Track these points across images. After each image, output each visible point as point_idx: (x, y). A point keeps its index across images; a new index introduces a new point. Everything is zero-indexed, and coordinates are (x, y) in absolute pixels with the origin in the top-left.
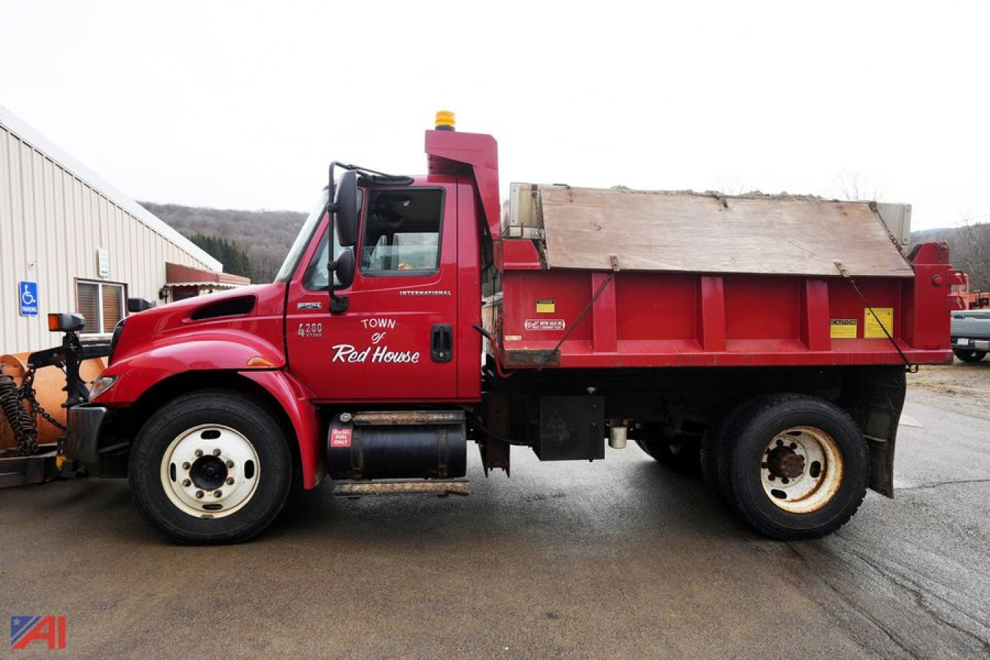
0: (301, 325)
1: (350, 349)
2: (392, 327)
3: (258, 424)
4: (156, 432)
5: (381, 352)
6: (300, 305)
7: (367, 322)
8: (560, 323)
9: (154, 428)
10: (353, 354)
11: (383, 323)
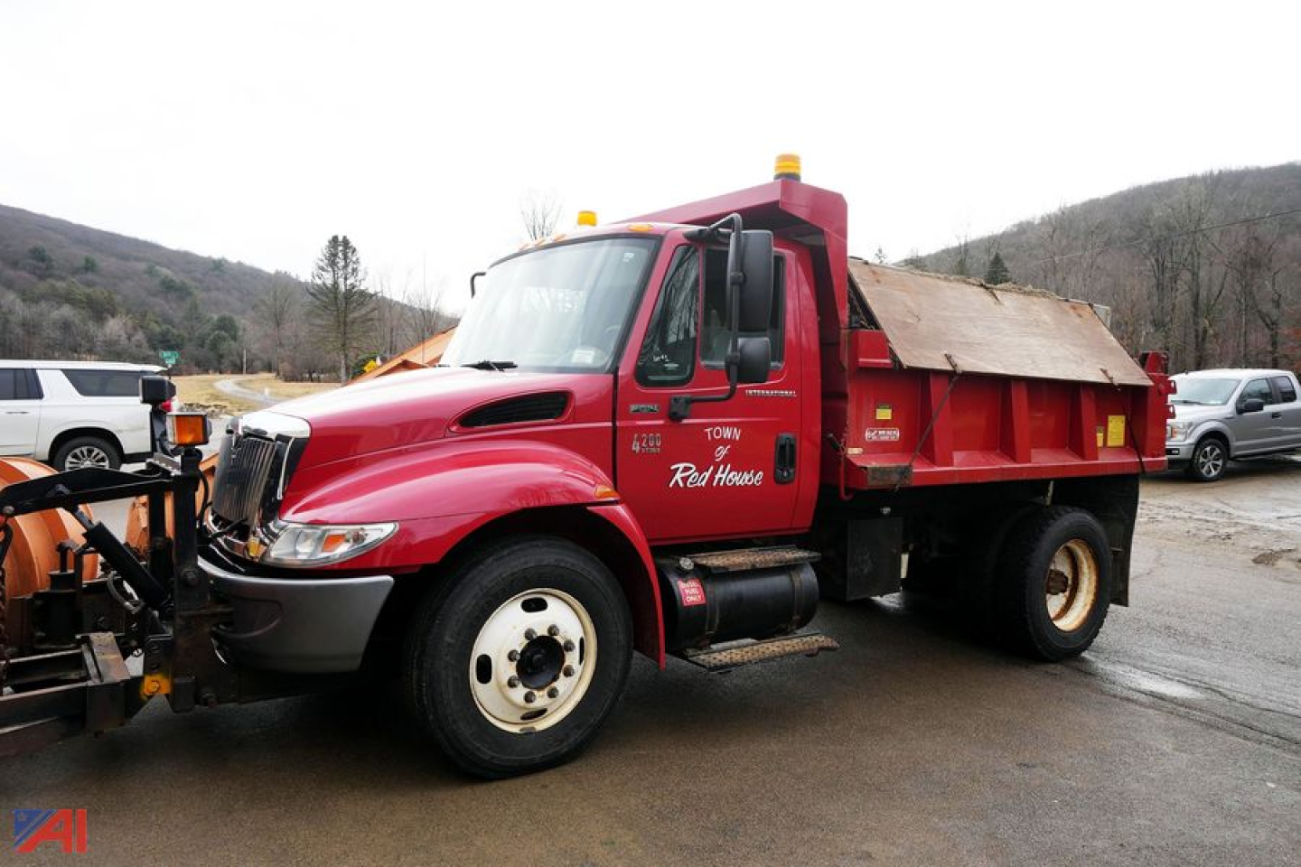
0: (636, 436)
1: (691, 468)
2: (738, 438)
3: (598, 581)
4: (470, 608)
5: (723, 472)
6: (633, 407)
7: (711, 432)
8: (894, 432)
9: (466, 602)
10: (693, 476)
11: (727, 433)
